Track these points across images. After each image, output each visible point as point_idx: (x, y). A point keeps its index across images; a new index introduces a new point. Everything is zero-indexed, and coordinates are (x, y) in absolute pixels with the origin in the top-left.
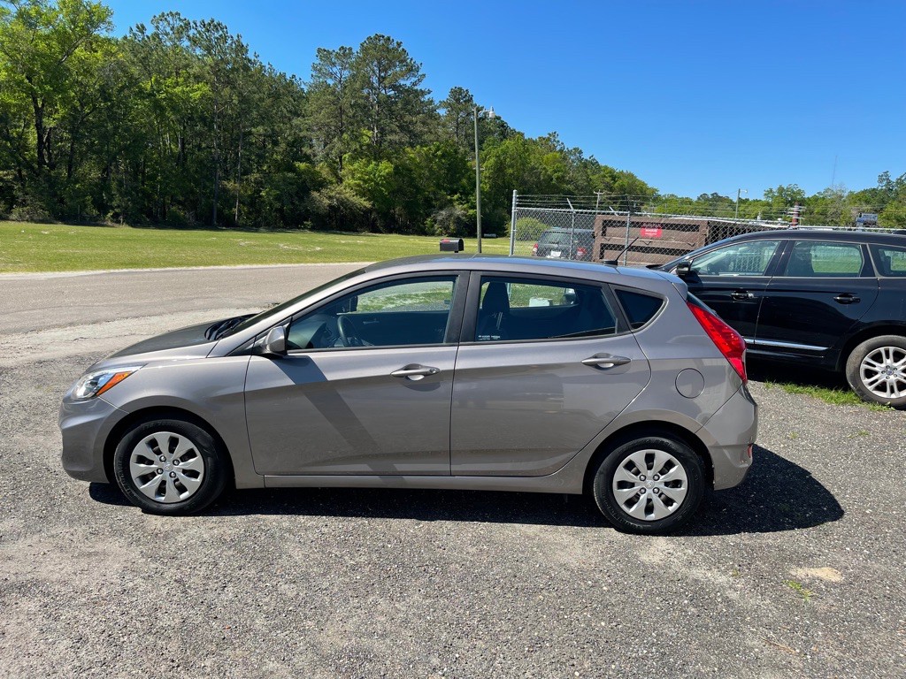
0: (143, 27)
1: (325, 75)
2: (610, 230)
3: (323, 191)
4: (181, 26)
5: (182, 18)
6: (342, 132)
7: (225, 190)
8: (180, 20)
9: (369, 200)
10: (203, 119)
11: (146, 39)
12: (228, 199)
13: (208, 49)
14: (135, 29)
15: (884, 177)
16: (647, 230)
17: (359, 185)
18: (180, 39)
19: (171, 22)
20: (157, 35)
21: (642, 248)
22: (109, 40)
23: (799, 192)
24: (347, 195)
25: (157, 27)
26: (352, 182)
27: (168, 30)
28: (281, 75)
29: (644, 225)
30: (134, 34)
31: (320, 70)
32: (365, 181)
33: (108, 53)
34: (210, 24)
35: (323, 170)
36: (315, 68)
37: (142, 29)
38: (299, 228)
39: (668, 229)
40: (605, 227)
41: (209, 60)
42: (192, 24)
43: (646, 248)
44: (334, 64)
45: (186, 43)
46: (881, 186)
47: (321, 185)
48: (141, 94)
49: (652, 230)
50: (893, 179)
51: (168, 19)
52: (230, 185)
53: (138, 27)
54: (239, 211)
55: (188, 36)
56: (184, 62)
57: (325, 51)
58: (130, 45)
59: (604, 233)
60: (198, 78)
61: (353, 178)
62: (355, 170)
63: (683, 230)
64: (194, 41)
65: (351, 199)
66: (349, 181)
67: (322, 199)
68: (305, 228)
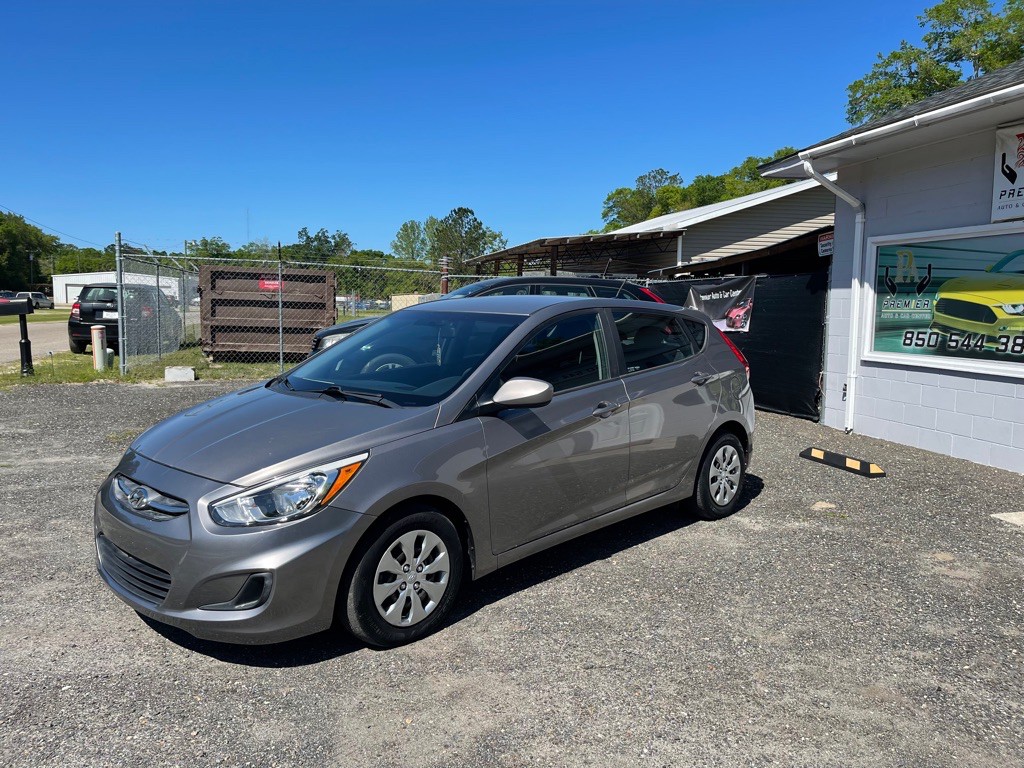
2: (220, 283)
15: (303, 232)
16: (267, 282)
21: (263, 302)
23: (225, 246)
29: (262, 276)
39: (291, 280)
40: (214, 281)
43: (268, 303)
46: (302, 241)
49: (272, 282)
50: (312, 235)
59: (213, 287)
63: (308, 282)
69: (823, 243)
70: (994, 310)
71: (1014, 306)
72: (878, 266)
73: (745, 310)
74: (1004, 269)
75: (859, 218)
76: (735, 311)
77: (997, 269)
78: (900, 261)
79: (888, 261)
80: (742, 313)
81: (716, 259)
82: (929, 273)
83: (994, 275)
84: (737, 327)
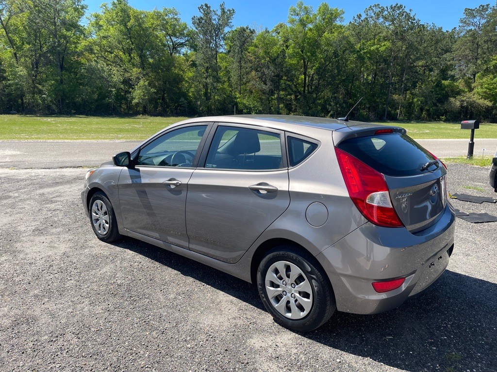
0: (360, 15)
1: (468, 25)
3: (458, 97)
4: (380, 11)
5: (380, 6)
6: (477, 59)
7: (393, 100)
8: (379, 8)
9: (491, 101)
10: (385, 61)
11: (361, 22)
12: (394, 105)
13: (393, 21)
14: (356, 17)
17: (485, 92)
18: (378, 19)
19: (375, 10)
20: (367, 19)
22: (341, 26)
24: (475, 99)
25: (367, 15)
26: (480, 90)
27: (373, 15)
28: (441, 29)
30: (355, 20)
31: (465, 22)
32: (490, 89)
33: (340, 33)
34: (395, 7)
35: (460, 84)
36: (462, 21)
37: (359, 16)
38: (436, 121)
41: (392, 27)
42: (386, 9)
44: (475, 17)
45: (381, 20)
47: (457, 93)
48: (354, 51)
51: (373, 8)
52: (396, 97)
53: (358, 16)
54: (401, 112)
55: (382, 16)
56: (379, 31)
57: (469, 9)
58: (353, 26)
60: (385, 39)
61: (482, 88)
62: (484, 82)
64: (385, 18)
65: (478, 101)
66: (479, 90)
67: (456, 103)
68: (440, 120)
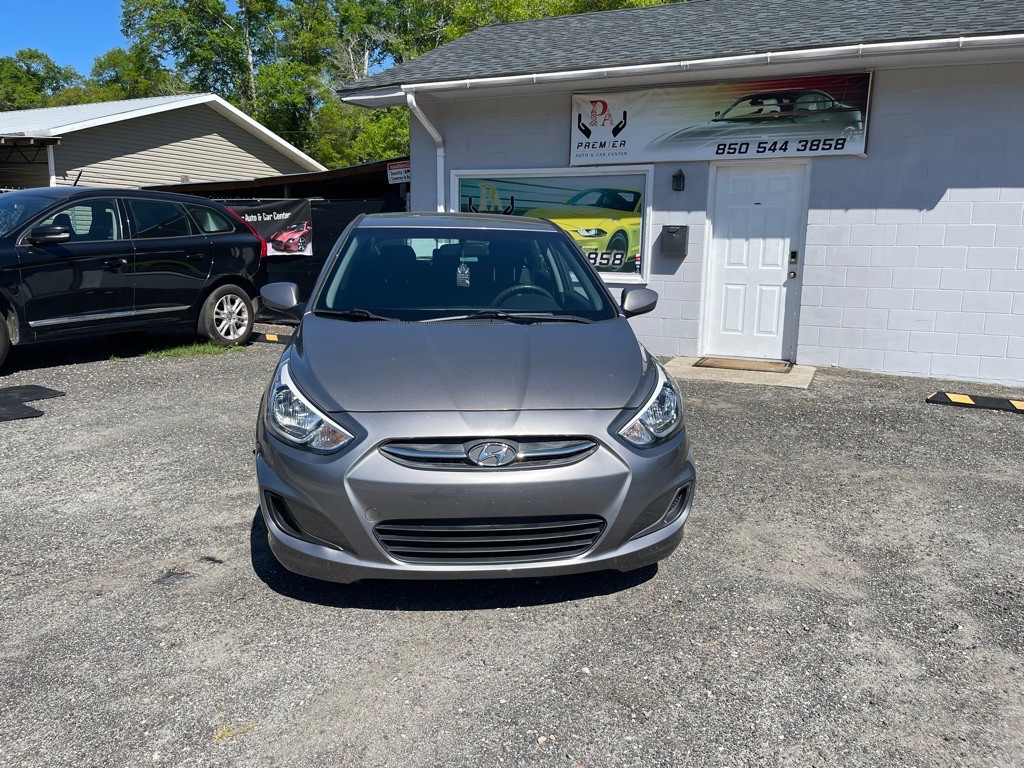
69: (393, 171)
70: (571, 233)
71: (588, 231)
72: (462, 196)
73: (301, 233)
74: (579, 202)
75: (440, 152)
76: (285, 234)
77: (573, 202)
78: (483, 192)
79: (470, 192)
80: (297, 236)
81: (252, 179)
82: (512, 203)
83: (570, 207)
84: (293, 251)
